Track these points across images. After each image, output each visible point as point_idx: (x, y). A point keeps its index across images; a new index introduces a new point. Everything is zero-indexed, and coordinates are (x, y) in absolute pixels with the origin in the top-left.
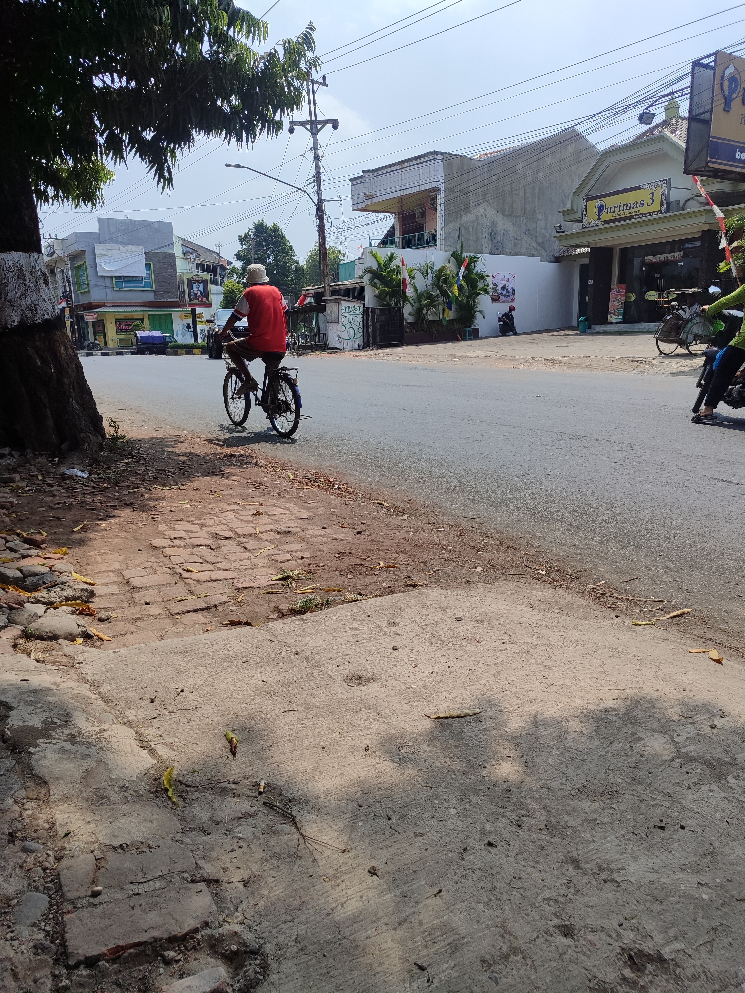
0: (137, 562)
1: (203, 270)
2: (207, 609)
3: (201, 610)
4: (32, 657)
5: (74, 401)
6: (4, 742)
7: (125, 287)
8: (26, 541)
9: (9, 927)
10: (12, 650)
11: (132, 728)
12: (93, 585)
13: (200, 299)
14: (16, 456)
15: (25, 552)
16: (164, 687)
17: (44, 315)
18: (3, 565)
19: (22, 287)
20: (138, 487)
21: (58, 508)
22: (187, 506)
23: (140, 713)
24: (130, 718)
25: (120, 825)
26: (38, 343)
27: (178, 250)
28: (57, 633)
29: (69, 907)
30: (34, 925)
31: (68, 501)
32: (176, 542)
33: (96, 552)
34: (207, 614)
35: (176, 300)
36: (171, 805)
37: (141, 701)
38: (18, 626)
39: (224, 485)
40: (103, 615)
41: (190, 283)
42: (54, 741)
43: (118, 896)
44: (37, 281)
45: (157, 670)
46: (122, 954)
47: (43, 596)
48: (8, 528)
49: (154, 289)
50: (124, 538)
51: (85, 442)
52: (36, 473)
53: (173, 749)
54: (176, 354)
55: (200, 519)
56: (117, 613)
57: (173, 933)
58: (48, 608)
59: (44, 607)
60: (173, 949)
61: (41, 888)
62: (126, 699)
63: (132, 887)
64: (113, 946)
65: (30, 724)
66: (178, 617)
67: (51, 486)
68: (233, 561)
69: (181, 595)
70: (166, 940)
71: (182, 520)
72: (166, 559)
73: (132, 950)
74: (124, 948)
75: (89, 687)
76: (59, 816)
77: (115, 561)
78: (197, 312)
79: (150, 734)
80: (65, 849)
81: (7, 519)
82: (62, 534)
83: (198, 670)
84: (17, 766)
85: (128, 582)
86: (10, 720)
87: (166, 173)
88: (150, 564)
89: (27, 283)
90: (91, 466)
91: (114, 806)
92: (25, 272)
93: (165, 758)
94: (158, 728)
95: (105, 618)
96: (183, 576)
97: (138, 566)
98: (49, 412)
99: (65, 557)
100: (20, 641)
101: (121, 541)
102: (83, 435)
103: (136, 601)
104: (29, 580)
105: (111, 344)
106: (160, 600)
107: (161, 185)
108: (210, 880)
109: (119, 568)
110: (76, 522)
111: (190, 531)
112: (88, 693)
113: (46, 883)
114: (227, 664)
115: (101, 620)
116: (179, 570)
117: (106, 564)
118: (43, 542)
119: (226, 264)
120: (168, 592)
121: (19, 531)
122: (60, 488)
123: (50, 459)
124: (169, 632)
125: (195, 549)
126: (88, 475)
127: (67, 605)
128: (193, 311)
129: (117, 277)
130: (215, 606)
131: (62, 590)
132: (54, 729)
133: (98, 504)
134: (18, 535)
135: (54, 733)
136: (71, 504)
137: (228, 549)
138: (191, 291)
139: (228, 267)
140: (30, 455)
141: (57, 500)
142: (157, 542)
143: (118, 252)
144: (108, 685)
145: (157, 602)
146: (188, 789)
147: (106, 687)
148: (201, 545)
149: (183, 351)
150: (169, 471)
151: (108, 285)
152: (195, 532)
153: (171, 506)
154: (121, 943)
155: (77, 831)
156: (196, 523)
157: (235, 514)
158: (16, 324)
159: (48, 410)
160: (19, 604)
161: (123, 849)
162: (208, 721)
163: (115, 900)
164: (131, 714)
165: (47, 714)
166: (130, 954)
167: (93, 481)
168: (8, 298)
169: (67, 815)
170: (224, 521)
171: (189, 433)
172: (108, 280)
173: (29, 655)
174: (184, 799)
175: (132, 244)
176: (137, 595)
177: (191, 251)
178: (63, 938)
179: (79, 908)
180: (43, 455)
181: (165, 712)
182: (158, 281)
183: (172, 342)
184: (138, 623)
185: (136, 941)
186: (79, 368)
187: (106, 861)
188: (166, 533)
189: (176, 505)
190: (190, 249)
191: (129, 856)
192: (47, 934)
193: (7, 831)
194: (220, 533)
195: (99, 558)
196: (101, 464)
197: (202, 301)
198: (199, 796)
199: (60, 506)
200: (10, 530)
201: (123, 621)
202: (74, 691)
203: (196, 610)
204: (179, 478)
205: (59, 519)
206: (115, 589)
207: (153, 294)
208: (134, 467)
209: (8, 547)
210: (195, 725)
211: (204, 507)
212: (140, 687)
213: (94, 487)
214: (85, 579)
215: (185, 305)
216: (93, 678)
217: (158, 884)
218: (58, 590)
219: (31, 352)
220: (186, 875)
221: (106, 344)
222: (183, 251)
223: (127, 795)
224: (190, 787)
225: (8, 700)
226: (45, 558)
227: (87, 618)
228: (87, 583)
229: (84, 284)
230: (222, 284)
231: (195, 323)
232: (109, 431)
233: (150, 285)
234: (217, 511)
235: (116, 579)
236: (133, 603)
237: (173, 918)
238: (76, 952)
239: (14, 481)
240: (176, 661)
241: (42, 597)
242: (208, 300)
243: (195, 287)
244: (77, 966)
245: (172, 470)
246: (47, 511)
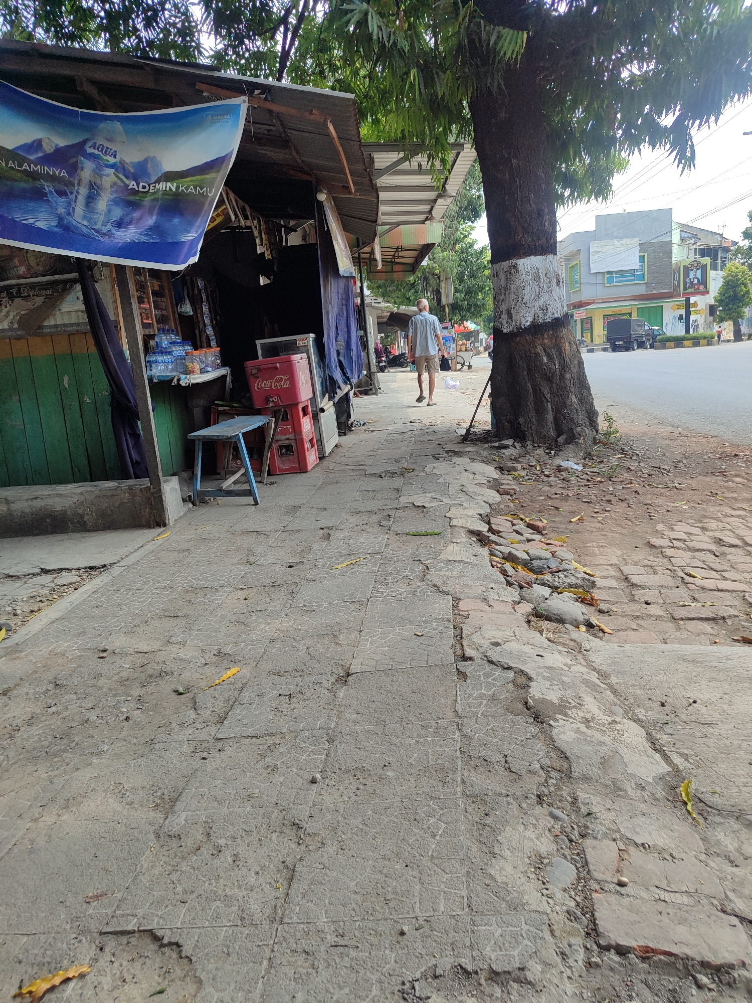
0: (636, 559)
1: (702, 255)
2: (714, 619)
3: (707, 619)
4: (544, 636)
5: (574, 396)
6: (528, 709)
7: (616, 282)
8: (529, 526)
9: (544, 883)
10: (526, 625)
11: (643, 727)
12: (592, 576)
13: (696, 287)
14: (518, 447)
15: (530, 537)
16: (674, 693)
17: (553, 314)
18: (511, 546)
19: (537, 288)
20: (631, 483)
21: (556, 498)
22: (685, 507)
23: (650, 714)
24: (640, 717)
25: (640, 823)
26: (546, 341)
27: (675, 238)
28: (564, 617)
29: (595, 886)
30: (565, 890)
31: (565, 492)
32: (676, 544)
33: (594, 544)
34: (714, 625)
35: (668, 291)
36: (691, 820)
37: (650, 702)
38: (529, 604)
39: (727, 488)
40: (603, 607)
41: (687, 270)
42: (571, 720)
43: (644, 894)
44: (550, 282)
45: (665, 674)
46: (653, 956)
47: (549, 579)
48: (513, 513)
49: (646, 281)
50: (620, 533)
51: (580, 436)
52: (535, 463)
53: (689, 761)
54: (664, 347)
55: (701, 522)
56: (617, 608)
57: (707, 959)
58: (553, 592)
59: (549, 590)
60: (706, 975)
61: (568, 857)
62: (636, 698)
63: (657, 891)
64: (643, 945)
65: (549, 698)
66: (681, 622)
67: (548, 476)
68: (743, 572)
69: (684, 600)
70: (698, 962)
71: (681, 521)
72: (665, 560)
73: (662, 957)
74: (654, 951)
75: (597, 675)
76: (581, 794)
77: (614, 555)
78: (692, 301)
79: (663, 738)
80: (588, 827)
81: (511, 504)
82: (561, 523)
83: (711, 684)
84: (540, 734)
85: (627, 579)
86: (531, 690)
87: (688, 154)
88: (649, 563)
89: (541, 285)
90: (585, 459)
91: (632, 801)
92: (541, 274)
93: (681, 768)
94: (671, 734)
95: (606, 610)
96: (686, 581)
97: (636, 563)
98: (550, 406)
99: (565, 545)
100: (533, 619)
101: (617, 536)
102: (579, 429)
103: (636, 599)
104: (535, 563)
105: (597, 341)
106: (661, 601)
107: (681, 166)
108: (744, 918)
109: (617, 562)
110: (573, 513)
111: (691, 534)
112: (597, 681)
113: (573, 854)
114: (746, 685)
115: (601, 612)
116: (681, 574)
117: (605, 557)
118: (544, 528)
119: (729, 245)
120: (669, 595)
121: (522, 516)
122: (557, 479)
123: (547, 451)
124: (673, 636)
125: (696, 553)
126: (582, 468)
127: (570, 592)
128: (688, 300)
129: (608, 273)
130: (724, 618)
131: (566, 576)
132: (570, 708)
133: (593, 497)
134: (522, 520)
135: (570, 713)
136: (568, 495)
137: (735, 558)
138: (687, 280)
139: (732, 248)
140: (530, 447)
141: (554, 490)
142: (656, 541)
143: (613, 247)
144: (616, 678)
145: (658, 603)
146: (709, 810)
147: (613, 680)
148: (704, 550)
149: (673, 344)
150: (664, 469)
151: (599, 281)
152: (696, 535)
153: (667, 506)
154: (651, 945)
155: (599, 814)
156: (696, 525)
157: (741, 520)
158: (528, 324)
159: (549, 404)
160: (528, 584)
161: (645, 848)
162: (727, 742)
163: (641, 898)
164: (640, 713)
165: (562, 692)
166: (660, 960)
167: (587, 474)
168: (524, 301)
169: (588, 796)
170: (729, 527)
171: (683, 430)
172: (600, 277)
173: (541, 632)
174: (706, 819)
175: (627, 238)
176: (637, 593)
177: (690, 235)
178: (593, 915)
179: (606, 891)
180: (541, 447)
181: (677, 719)
182: (651, 273)
183: (660, 335)
184: (639, 621)
185: (667, 949)
186: (581, 364)
187: (629, 854)
188: (664, 532)
189: (673, 505)
190: (689, 233)
191: (652, 858)
192: (578, 905)
193: (535, 792)
194: (725, 539)
195: (596, 550)
196: (594, 458)
197: (698, 289)
198: (722, 820)
199: (557, 496)
200: (514, 515)
201: (623, 616)
202: (585, 677)
203: (701, 619)
204: (675, 476)
205: (557, 508)
206: (613, 583)
207: (644, 287)
208: (628, 463)
209: (514, 530)
210: (711, 741)
211: (704, 510)
212: (648, 687)
213: (588, 480)
214: (585, 569)
215: (679, 295)
216: (600, 668)
217: (686, 899)
218: (563, 576)
219: (539, 349)
220: (715, 902)
221: (592, 341)
222: (681, 237)
223: (645, 794)
224: (711, 807)
225: (528, 671)
226: (548, 544)
227: (588, 607)
228: (585, 573)
229: (577, 283)
230: (722, 270)
231: (688, 313)
232: (602, 425)
233: (642, 277)
234: (720, 515)
235: (614, 574)
236: (632, 599)
237: (705, 941)
238: (607, 934)
239: (516, 471)
240: (686, 669)
241: (548, 581)
242: (705, 287)
243: (692, 274)
244: (608, 948)
245: (667, 468)
246: (545, 500)
